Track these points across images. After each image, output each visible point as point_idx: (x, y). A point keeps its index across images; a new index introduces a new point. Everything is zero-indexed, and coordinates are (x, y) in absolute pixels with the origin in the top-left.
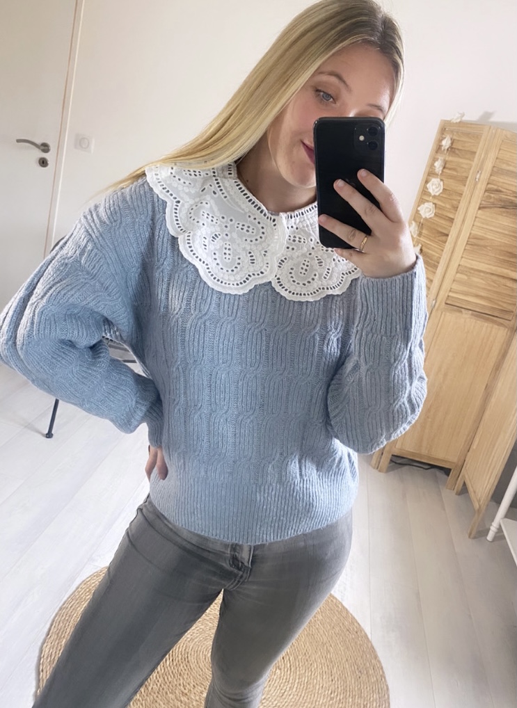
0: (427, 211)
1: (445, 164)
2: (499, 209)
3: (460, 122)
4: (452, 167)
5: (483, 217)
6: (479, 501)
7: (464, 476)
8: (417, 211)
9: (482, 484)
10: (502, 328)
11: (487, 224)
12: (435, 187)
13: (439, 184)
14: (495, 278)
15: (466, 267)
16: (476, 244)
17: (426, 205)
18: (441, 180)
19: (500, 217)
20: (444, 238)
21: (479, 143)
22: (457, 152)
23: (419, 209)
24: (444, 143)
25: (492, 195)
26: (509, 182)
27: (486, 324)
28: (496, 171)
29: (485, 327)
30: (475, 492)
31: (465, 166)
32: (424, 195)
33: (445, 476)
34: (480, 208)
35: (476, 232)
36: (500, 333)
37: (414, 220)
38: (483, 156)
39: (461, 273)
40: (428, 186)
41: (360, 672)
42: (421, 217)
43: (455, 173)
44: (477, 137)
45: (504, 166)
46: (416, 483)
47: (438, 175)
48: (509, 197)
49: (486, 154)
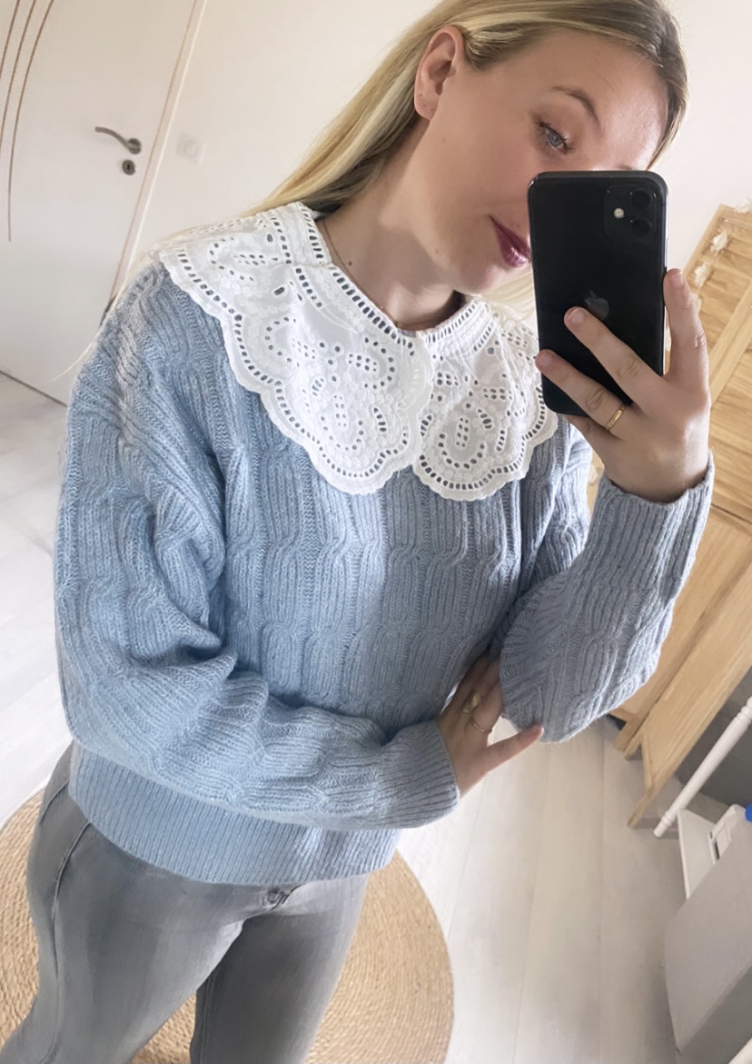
1: (712, 273)
3: (748, 213)
4: (721, 280)
5: (749, 365)
6: (653, 777)
7: (641, 736)
10: (743, 534)
16: (730, 404)
18: (701, 297)
22: (733, 258)
24: (716, 240)
27: (721, 525)
30: (651, 762)
31: (739, 282)
33: (616, 730)
34: (747, 352)
35: (734, 386)
41: (419, 984)
43: (722, 290)
47: (697, 287)
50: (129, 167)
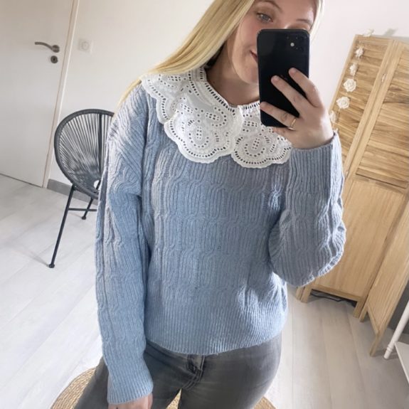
0: (343, 103)
1: (358, 68)
2: (399, 103)
3: (370, 37)
4: (364, 70)
5: (387, 109)
6: (378, 327)
7: (367, 307)
8: (336, 103)
9: (381, 313)
10: (399, 194)
12: (350, 85)
13: (353, 83)
14: (394, 156)
15: (372, 147)
16: (380, 130)
17: (343, 98)
18: (355, 80)
19: (400, 110)
20: (356, 124)
21: (384, 53)
22: (368, 59)
23: (337, 101)
24: (357, 52)
25: (394, 93)
26: (406, 83)
27: (387, 191)
28: (397, 74)
29: (385, 193)
30: (375, 320)
31: (373, 70)
32: (341, 91)
33: (352, 307)
34: (384, 102)
35: (381, 120)
36: (397, 198)
37: (333, 109)
38: (387, 63)
39: (369, 151)
40: (344, 84)
42: (339, 108)
43: (365, 75)
44: (383, 48)
45: (404, 71)
46: (331, 311)
47: (352, 76)
48: (406, 95)
49: (390, 61)
50: (54, 60)
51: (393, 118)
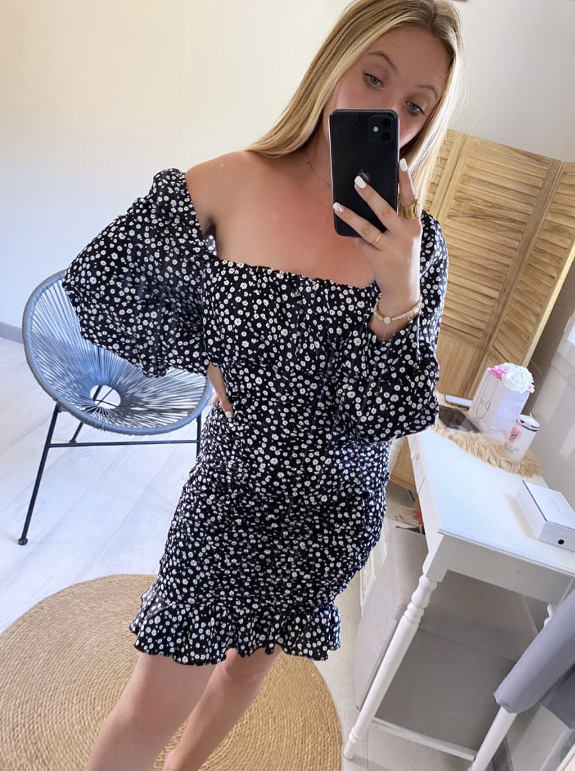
2: (468, 218)
5: (451, 226)
10: (470, 346)
11: (457, 234)
14: (465, 291)
19: (470, 228)
25: (463, 204)
26: (480, 191)
27: (455, 340)
28: (467, 179)
34: (449, 217)
45: (475, 175)
48: (479, 206)
51: (463, 239)
